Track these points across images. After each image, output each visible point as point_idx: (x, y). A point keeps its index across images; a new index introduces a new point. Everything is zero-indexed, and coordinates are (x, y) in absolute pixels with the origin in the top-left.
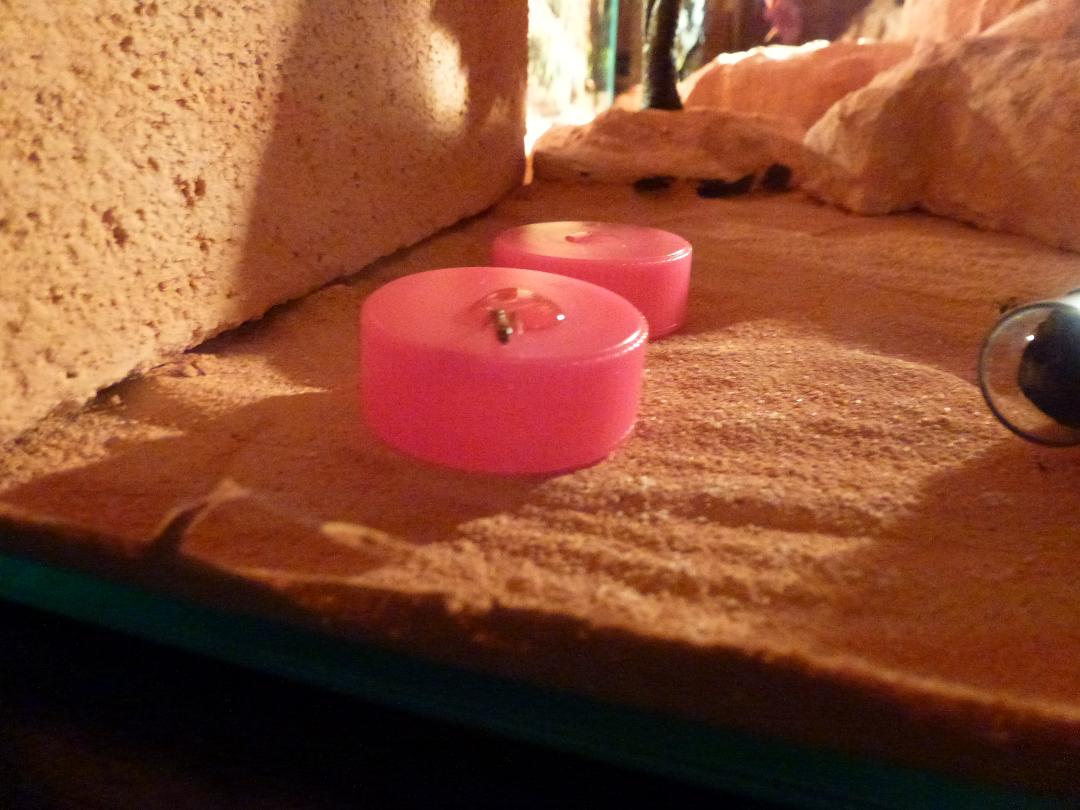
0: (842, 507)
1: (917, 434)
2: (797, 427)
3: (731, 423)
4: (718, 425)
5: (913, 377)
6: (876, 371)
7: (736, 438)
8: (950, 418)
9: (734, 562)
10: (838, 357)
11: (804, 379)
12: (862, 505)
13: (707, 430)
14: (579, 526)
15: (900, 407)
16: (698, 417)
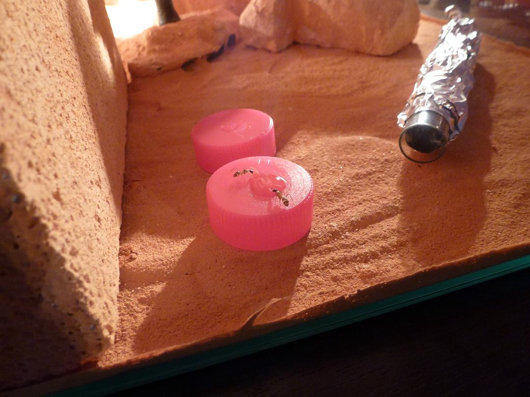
0: (387, 207)
1: (383, 168)
2: (350, 181)
3: (332, 188)
4: (330, 191)
5: (365, 143)
6: (353, 145)
7: (338, 193)
8: (387, 158)
9: (378, 241)
10: (338, 143)
11: (335, 158)
12: (391, 204)
13: (329, 194)
14: (330, 250)
15: (371, 159)
16: (321, 190)
